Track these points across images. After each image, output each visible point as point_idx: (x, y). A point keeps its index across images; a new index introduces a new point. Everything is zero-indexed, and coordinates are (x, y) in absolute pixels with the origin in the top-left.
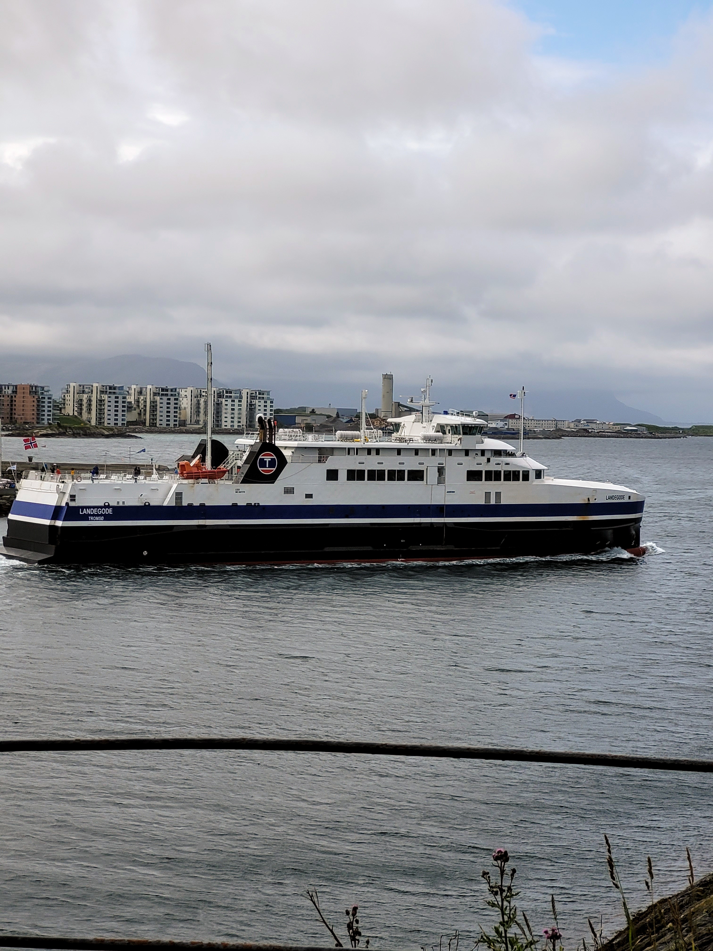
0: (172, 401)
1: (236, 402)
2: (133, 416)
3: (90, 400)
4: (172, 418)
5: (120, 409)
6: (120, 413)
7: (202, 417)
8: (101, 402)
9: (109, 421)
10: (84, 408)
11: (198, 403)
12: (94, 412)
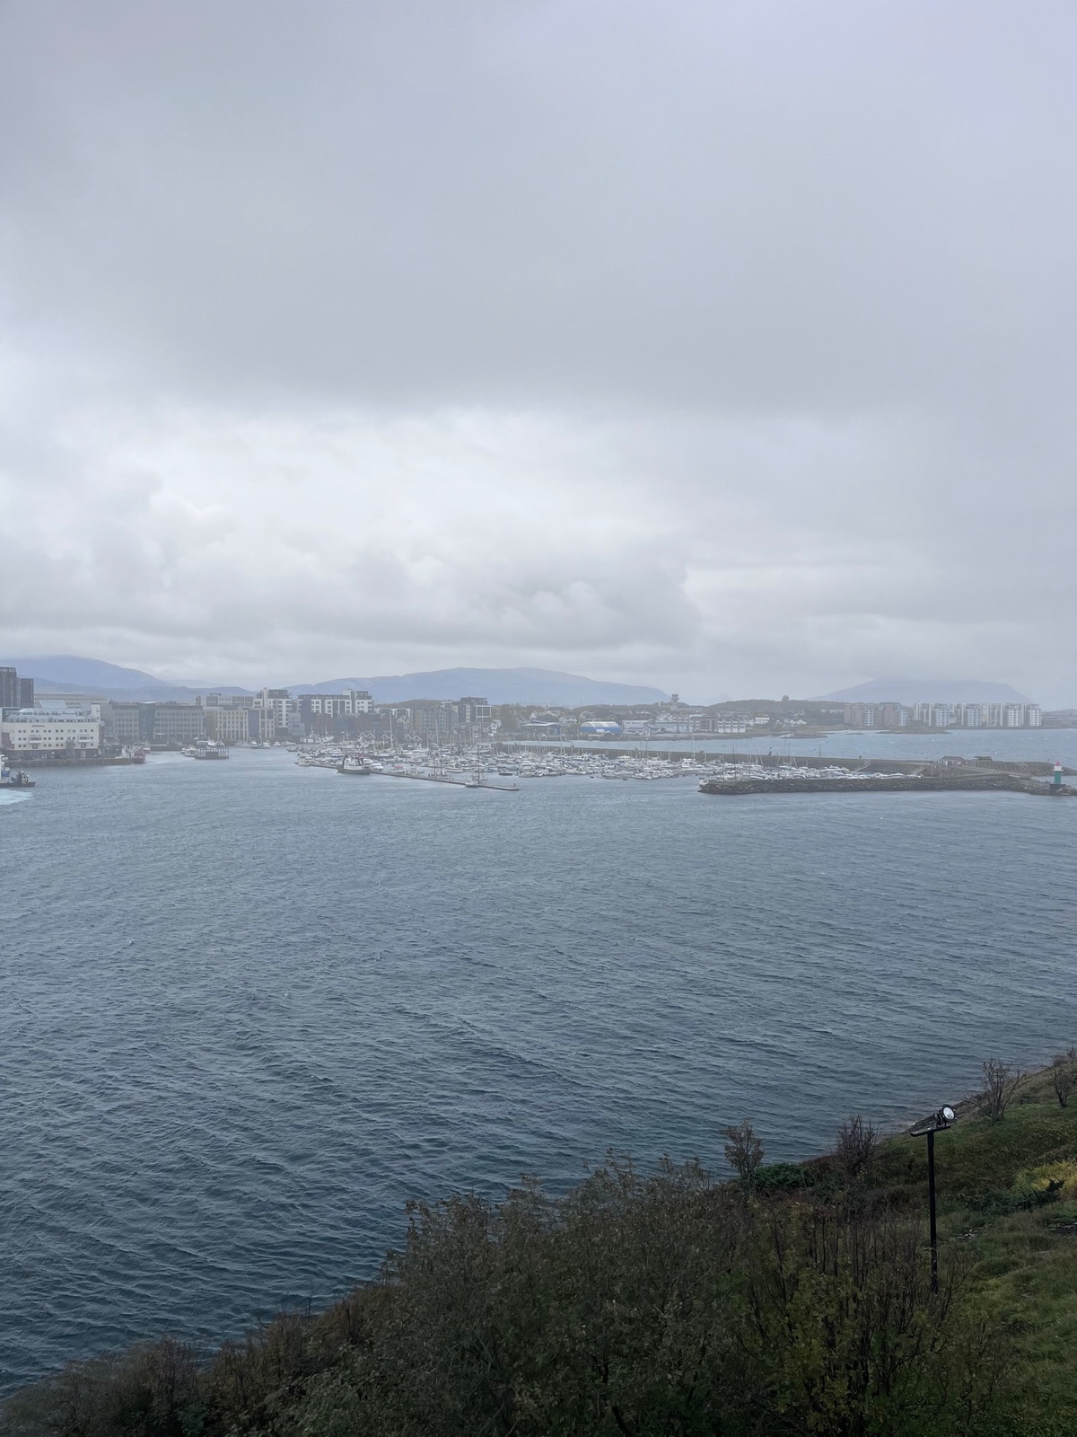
0: (977, 712)
1: (1017, 711)
2: (952, 721)
3: (927, 712)
4: (977, 721)
5: (945, 716)
6: (945, 719)
7: (996, 720)
8: (934, 713)
9: (939, 723)
10: (925, 716)
11: (994, 713)
12: (930, 719)
